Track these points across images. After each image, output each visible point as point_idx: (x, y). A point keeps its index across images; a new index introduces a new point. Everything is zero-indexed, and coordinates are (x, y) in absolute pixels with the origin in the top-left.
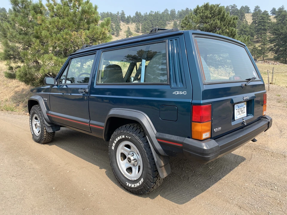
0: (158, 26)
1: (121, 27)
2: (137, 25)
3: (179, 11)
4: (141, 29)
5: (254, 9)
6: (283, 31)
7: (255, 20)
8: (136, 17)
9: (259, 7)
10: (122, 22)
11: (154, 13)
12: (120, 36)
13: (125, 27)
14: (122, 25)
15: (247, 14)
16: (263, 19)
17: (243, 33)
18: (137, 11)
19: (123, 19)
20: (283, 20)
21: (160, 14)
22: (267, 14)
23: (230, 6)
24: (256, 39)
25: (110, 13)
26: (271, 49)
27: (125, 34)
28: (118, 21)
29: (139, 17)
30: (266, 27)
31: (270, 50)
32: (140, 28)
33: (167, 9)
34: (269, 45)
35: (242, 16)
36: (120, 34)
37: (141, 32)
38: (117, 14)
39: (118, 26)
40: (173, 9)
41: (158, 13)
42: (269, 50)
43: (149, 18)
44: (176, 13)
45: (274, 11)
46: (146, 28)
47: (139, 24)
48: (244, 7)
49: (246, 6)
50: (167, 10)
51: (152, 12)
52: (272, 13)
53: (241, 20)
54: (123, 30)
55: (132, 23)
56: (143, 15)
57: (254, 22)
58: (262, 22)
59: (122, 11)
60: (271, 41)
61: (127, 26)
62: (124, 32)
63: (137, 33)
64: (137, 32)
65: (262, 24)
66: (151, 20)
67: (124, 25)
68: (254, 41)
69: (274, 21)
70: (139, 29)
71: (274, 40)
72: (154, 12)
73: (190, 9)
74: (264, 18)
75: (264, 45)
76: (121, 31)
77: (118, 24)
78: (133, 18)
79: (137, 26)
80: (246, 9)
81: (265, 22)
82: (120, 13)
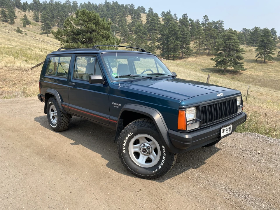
0: (59, 17)
1: (16, 14)
2: (35, 13)
3: (81, 3)
4: (40, 18)
5: (148, 10)
6: (166, 33)
7: (148, 20)
8: (33, 5)
9: (152, 9)
10: (16, 8)
11: (54, 3)
12: (15, 24)
13: (20, 15)
14: (18, 12)
15: (143, 14)
16: (154, 21)
17: (138, 31)
19: (18, 5)
20: (168, 23)
21: (61, 5)
22: (157, 17)
23: (129, 5)
24: (150, 37)
26: (159, 47)
27: (22, 22)
28: (12, 7)
29: (38, 5)
30: (156, 28)
31: (158, 48)
32: (40, 17)
34: (157, 44)
35: (138, 15)
36: (15, 22)
37: (40, 22)
39: (12, 12)
40: (75, 1)
41: (59, 3)
42: (157, 48)
43: (49, 7)
44: (78, 5)
45: (163, 14)
46: (46, 19)
47: (38, 13)
48: (140, 8)
49: (142, 7)
50: (68, 1)
53: (137, 19)
54: (18, 17)
55: (29, 11)
56: (42, 3)
57: (148, 22)
58: (153, 23)
60: (158, 41)
61: (23, 14)
62: (20, 20)
63: (35, 22)
65: (153, 25)
66: (51, 10)
67: (19, 12)
68: (148, 39)
69: (162, 22)
70: (38, 18)
71: (161, 40)
72: (55, 2)
73: (93, 3)
74: (154, 19)
75: (153, 43)
76: (17, 18)
77: (11, 10)
78: (30, 5)
79: (36, 15)
80: (142, 10)
81: (155, 23)
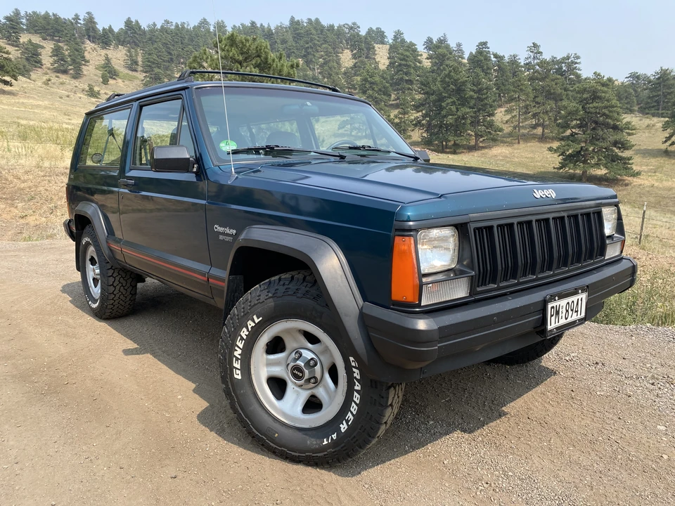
0: (183, 57)
1: (86, 54)
2: (129, 51)
3: (234, 26)
4: (140, 63)
5: (392, 37)
6: (435, 88)
7: (392, 61)
8: (126, 33)
9: (402, 34)
10: (88, 42)
11: (173, 27)
12: (84, 78)
13: (97, 56)
14: (91, 51)
15: (381, 46)
16: (406, 61)
17: (368, 85)
18: (129, 18)
19: (91, 34)
20: (441, 65)
21: (188, 31)
22: (415, 50)
23: (346, 26)
24: (396, 100)
25: (54, 15)
26: (418, 124)
27: (99, 73)
28: (78, 40)
29: (135, 33)
30: (412, 78)
31: (416, 125)
32: (140, 59)
33: (205, 19)
34: (414, 115)
35: (369, 49)
36: (85, 73)
37: (141, 71)
38: (73, 19)
39: (77, 51)
40: (220, 20)
41: (183, 27)
42: (413, 125)
43: (160, 37)
44: (226, 30)
45: (429, 44)
46: (154, 63)
47: (136, 51)
48: (373, 31)
49: (377, 29)
50: (204, 22)
51: (167, 22)
52: (426, 48)
53: (367, 58)
54: (91, 62)
55: (116, 47)
56: (146, 29)
57: (391, 64)
58: (404, 65)
59: (88, 13)
60: (417, 108)
61: (103, 54)
62: (96, 68)
63: (130, 73)
64: (132, 71)
65: (405, 70)
66: (165, 43)
67: (94, 50)
68: (392, 105)
69: (427, 64)
70: (136, 63)
71: (423, 105)
72: (174, 24)
73: (262, 25)
74: (407, 57)
75: (405, 113)
76: (88, 64)
77: (77, 47)
78: (119, 33)
79: (131, 56)
80: (378, 36)
81: (409, 66)
82: (81, 17)
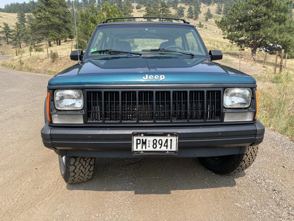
1: (201, 9)
2: (219, 5)
4: (223, 10)
10: (202, 4)
12: (199, 19)
13: (205, 9)
14: (203, 7)
27: (205, 16)
28: (199, 3)
32: (223, 8)
36: (199, 17)
37: (222, 14)
39: (197, 8)
47: (222, 5)
55: (213, 4)
61: (207, 8)
62: (204, 15)
64: (219, 14)
70: (221, 10)
76: (201, 13)
77: (198, 6)
79: (219, 7)
